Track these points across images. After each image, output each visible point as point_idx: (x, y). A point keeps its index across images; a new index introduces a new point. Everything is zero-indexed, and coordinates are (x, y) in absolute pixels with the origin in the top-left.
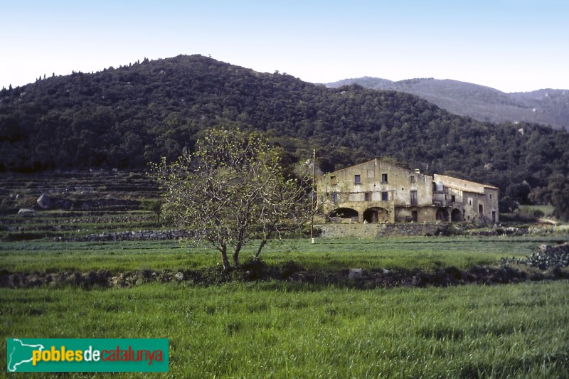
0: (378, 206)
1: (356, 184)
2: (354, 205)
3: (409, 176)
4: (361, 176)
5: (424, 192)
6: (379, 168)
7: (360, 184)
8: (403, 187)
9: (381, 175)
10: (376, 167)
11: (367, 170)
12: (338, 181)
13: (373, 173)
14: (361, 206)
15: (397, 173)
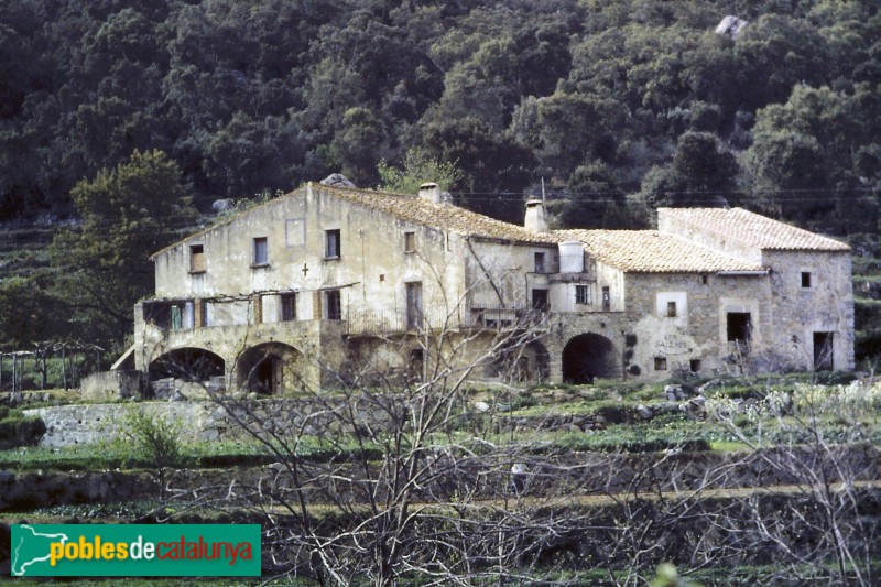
2: (214, 338)
3: (399, 233)
4: (270, 243)
5: (442, 285)
6: (318, 212)
7: (266, 267)
8: (384, 271)
9: (324, 234)
10: (310, 210)
11: (284, 222)
12: (208, 262)
13: (301, 228)
14: (231, 341)
15: (367, 226)
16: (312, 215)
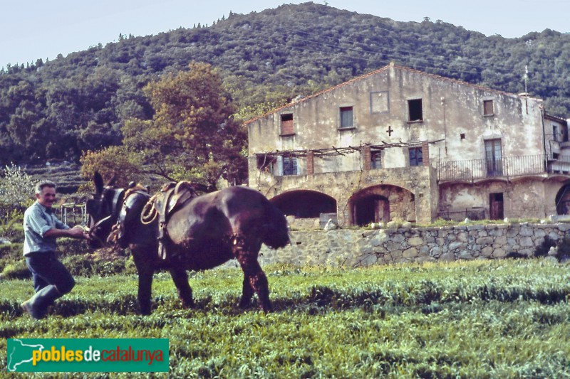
0: (386, 182)
1: (342, 130)
2: (326, 181)
3: (477, 101)
4: (355, 111)
5: (521, 143)
6: (401, 86)
7: (352, 130)
8: (464, 131)
9: (407, 103)
10: (392, 84)
11: (369, 93)
12: (298, 127)
13: (385, 99)
14: (343, 185)
15: (447, 95)
16: (395, 88)
